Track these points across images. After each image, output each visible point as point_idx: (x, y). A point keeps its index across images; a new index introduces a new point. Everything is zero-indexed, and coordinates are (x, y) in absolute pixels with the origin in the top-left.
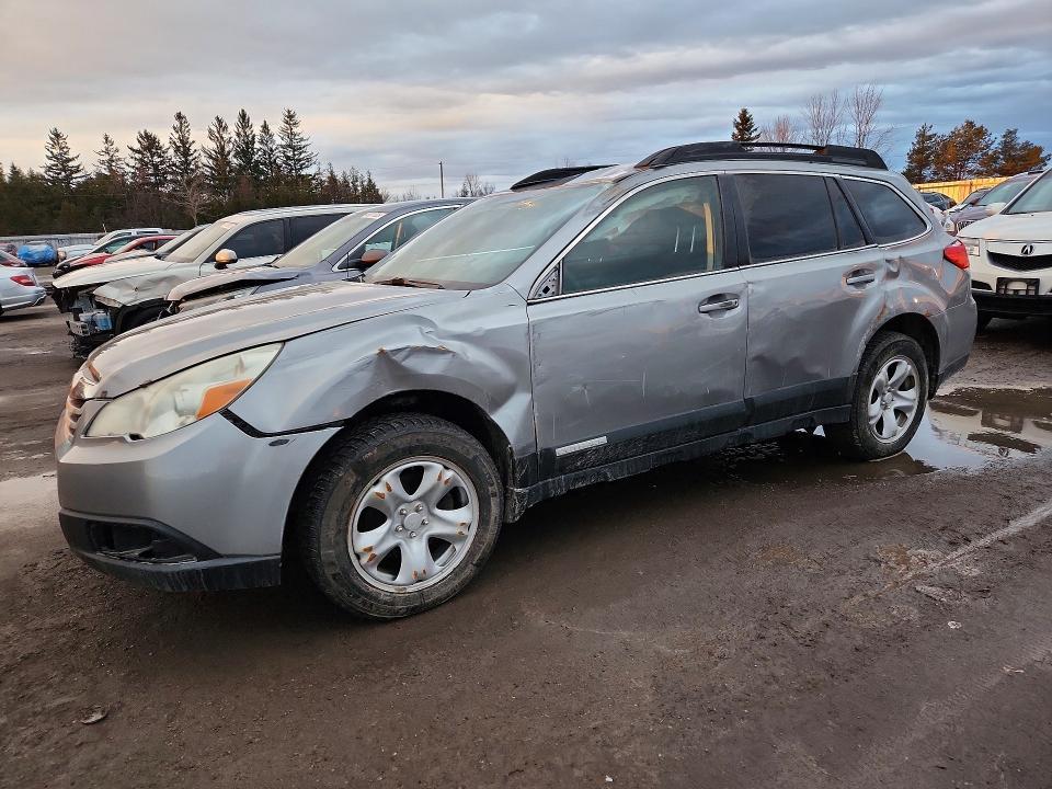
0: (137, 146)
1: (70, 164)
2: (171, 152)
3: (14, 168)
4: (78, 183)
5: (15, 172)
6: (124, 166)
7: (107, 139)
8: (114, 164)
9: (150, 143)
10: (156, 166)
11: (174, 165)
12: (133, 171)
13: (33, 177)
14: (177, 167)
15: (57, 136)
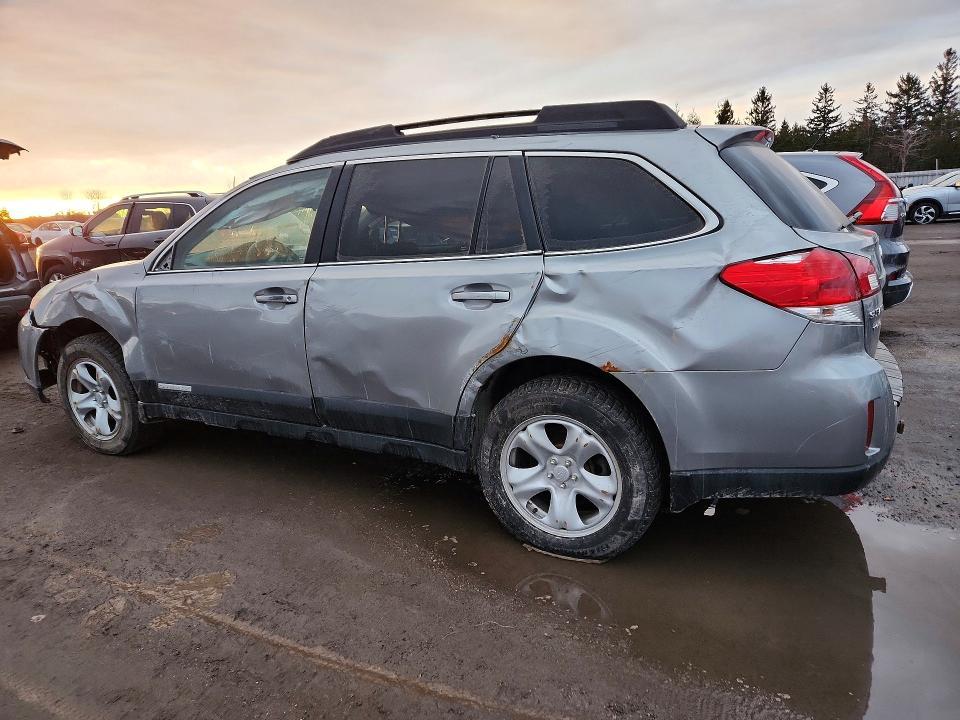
0: (896, 90)
1: (830, 115)
2: (930, 92)
3: (784, 123)
4: (833, 132)
5: (785, 126)
6: (878, 112)
7: (869, 87)
8: (869, 111)
9: (911, 85)
10: (909, 109)
11: (929, 105)
12: (885, 115)
13: (796, 130)
14: (932, 107)
15: (826, 90)
